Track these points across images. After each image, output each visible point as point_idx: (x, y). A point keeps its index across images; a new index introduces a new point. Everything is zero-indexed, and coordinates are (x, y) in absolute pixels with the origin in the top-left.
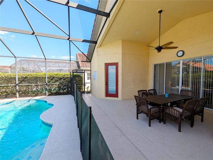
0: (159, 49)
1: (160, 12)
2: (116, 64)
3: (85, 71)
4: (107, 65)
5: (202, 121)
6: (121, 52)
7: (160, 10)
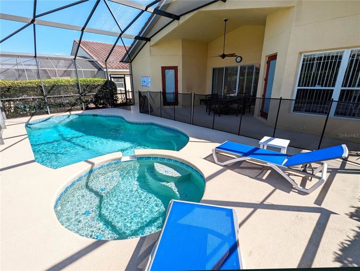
0: (224, 56)
1: (226, 20)
2: (175, 69)
3: (125, 75)
4: (164, 69)
5: (250, 112)
6: (180, 54)
7: (226, 19)
